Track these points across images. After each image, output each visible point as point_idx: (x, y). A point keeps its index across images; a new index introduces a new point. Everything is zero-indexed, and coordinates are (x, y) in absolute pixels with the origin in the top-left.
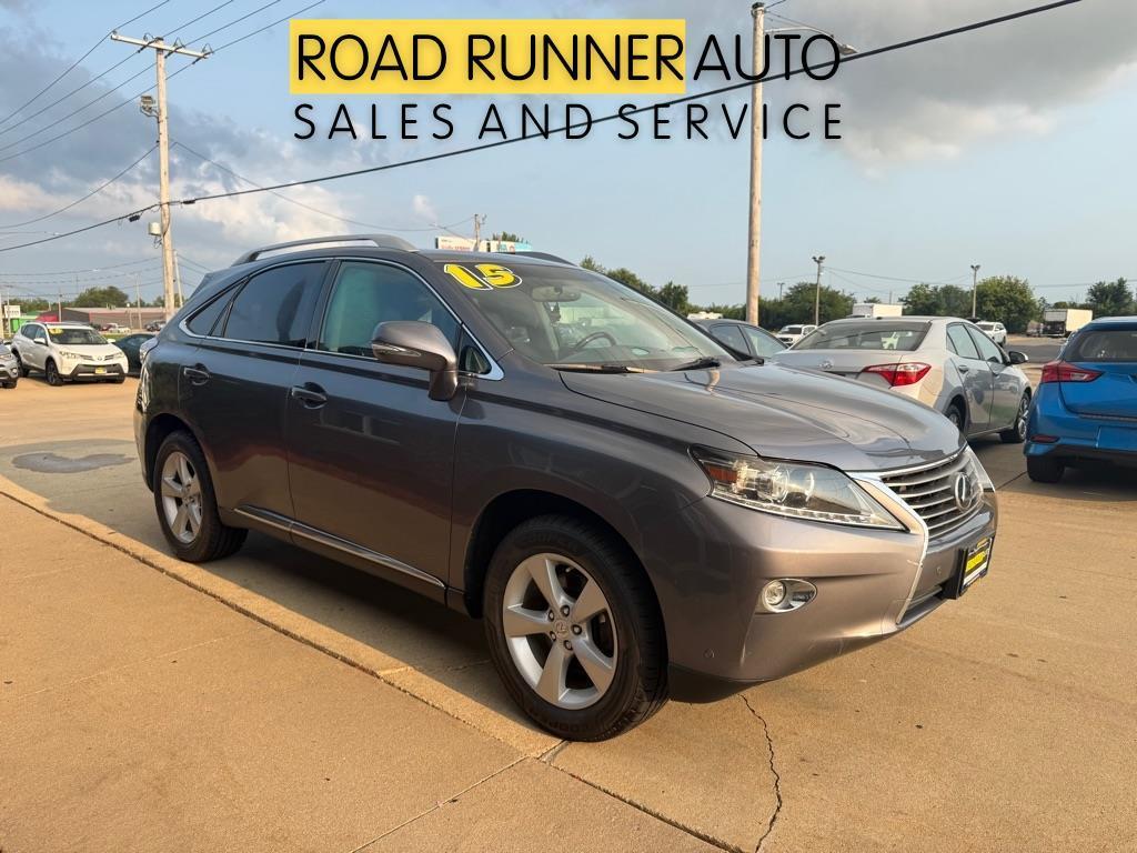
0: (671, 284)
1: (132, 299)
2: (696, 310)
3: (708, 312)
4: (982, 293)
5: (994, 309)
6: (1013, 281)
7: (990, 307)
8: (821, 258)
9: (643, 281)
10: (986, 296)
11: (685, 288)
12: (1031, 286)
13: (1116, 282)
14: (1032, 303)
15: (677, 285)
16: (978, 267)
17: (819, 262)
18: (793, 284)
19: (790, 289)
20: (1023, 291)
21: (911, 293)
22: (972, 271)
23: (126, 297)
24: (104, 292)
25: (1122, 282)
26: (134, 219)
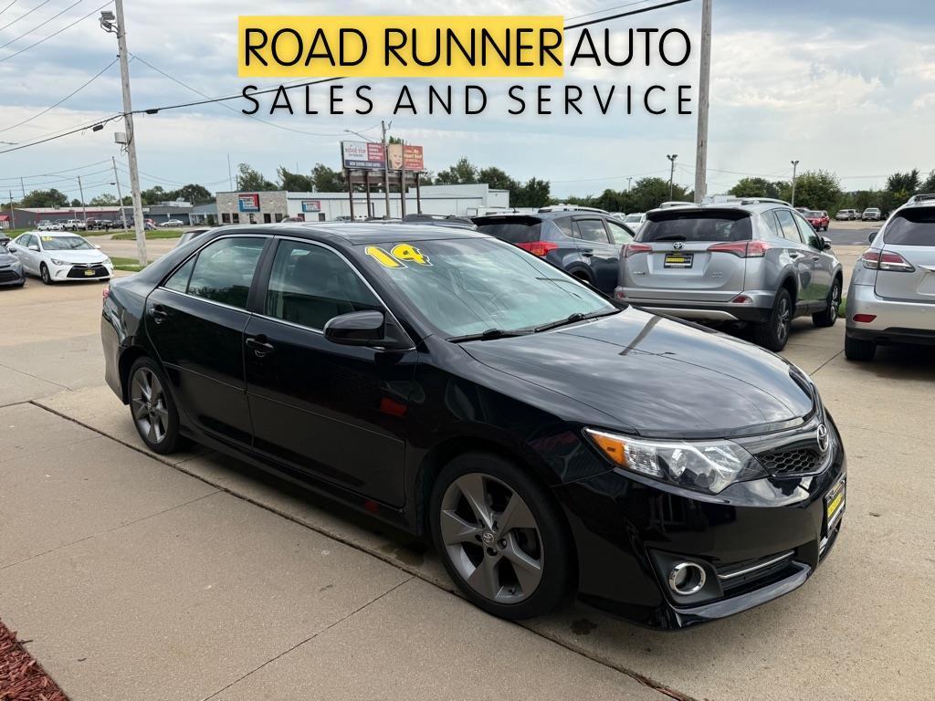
0: (534, 180)
1: (70, 200)
2: (556, 202)
4: (800, 186)
5: (808, 197)
6: (823, 173)
7: (804, 195)
8: (675, 156)
9: (512, 178)
10: (802, 187)
11: (547, 183)
13: (910, 175)
14: (837, 192)
15: (540, 180)
16: (797, 162)
17: (672, 160)
18: (639, 179)
19: (637, 183)
20: (832, 182)
21: (738, 186)
22: (792, 166)
23: (65, 198)
24: (48, 194)
25: (915, 173)
26: (98, 128)
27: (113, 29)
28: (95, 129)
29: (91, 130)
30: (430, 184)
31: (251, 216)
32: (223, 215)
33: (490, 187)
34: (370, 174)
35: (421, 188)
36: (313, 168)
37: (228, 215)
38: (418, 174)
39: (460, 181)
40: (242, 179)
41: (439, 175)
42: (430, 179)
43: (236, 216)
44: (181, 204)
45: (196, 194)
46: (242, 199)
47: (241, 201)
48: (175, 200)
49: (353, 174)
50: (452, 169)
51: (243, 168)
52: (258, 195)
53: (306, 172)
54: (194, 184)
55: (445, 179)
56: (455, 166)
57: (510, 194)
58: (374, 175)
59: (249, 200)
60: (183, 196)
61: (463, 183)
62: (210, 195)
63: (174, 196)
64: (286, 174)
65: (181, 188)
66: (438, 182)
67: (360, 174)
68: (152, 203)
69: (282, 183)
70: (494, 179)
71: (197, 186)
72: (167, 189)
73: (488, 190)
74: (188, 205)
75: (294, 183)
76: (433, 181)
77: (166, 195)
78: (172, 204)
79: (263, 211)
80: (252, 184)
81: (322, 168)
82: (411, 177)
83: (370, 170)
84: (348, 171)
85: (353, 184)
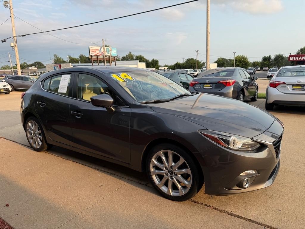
0: (154, 59)
2: (161, 67)
3: (164, 67)
4: (236, 60)
5: (239, 64)
6: (243, 56)
7: (238, 63)
9: (146, 58)
10: (237, 60)
11: (158, 60)
12: (248, 57)
13: (269, 56)
14: (248, 62)
15: (155, 59)
16: (235, 53)
17: (197, 52)
18: (186, 58)
19: (186, 60)
20: (246, 59)
21: (218, 60)
22: (234, 54)
25: (270, 56)
26: (4, 41)
27: (8, 7)
29: (1, 42)
30: (120, 61)
34: (99, 57)
35: (116, 62)
36: (79, 55)
38: (115, 57)
39: (129, 59)
40: (55, 59)
41: (122, 57)
42: (119, 59)
44: (33, 68)
45: (38, 65)
46: (55, 66)
47: (55, 67)
48: (31, 67)
49: (93, 57)
50: (126, 55)
51: (55, 56)
52: (60, 65)
53: (77, 57)
54: (38, 61)
55: (124, 59)
56: (128, 55)
57: (146, 64)
58: (100, 58)
59: (57, 66)
60: (34, 66)
61: (130, 60)
62: (43, 65)
63: (31, 66)
64: (70, 57)
65: (33, 63)
66: (122, 60)
67: (95, 57)
68: (23, 68)
69: (69, 61)
70: (141, 59)
72: (28, 63)
73: (138, 62)
74: (36, 68)
75: (73, 61)
76: (120, 59)
77: (28, 65)
78: (30, 68)
80: (58, 61)
81: (82, 55)
82: (113, 58)
83: (99, 56)
84: (92, 56)
85: (93, 61)
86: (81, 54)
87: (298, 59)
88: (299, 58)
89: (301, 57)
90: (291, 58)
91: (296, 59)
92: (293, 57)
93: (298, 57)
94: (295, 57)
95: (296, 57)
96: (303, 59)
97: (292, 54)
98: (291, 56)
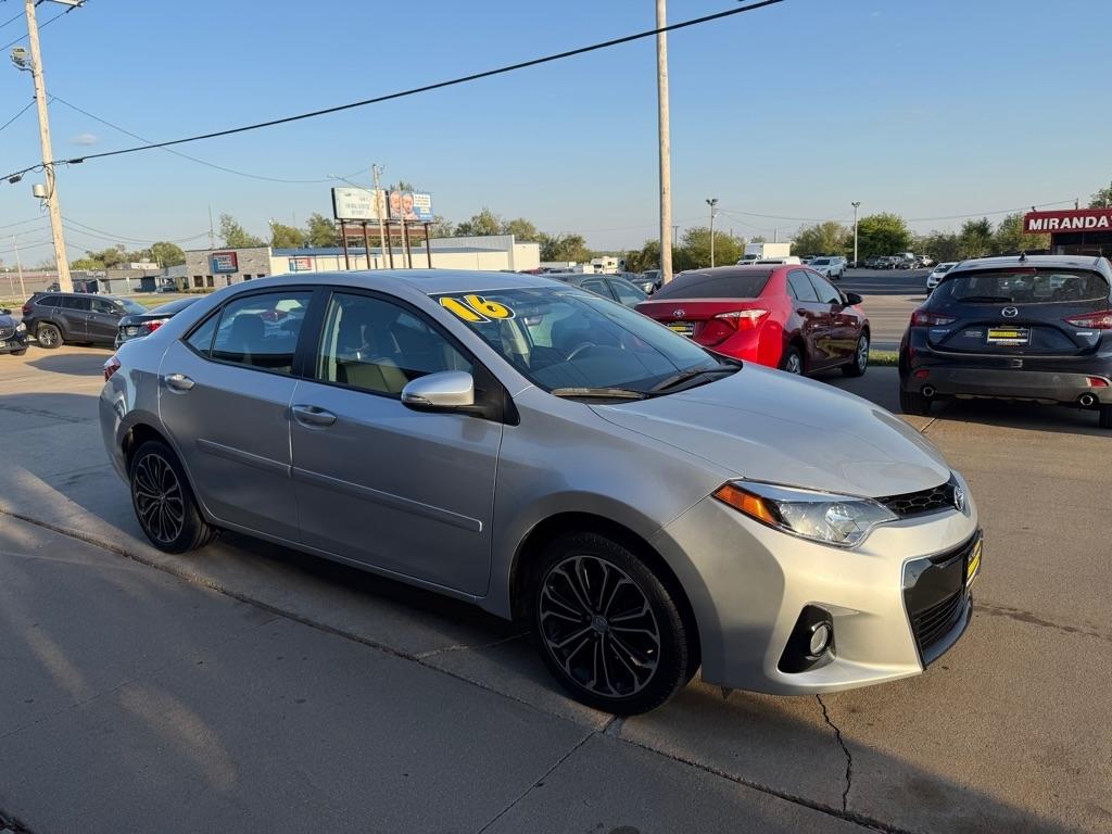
4: (862, 230)
6: (888, 216)
11: (580, 236)
12: (904, 220)
14: (904, 235)
22: (853, 208)
25: (985, 222)
26: (15, 180)
27: (26, 66)
28: (12, 181)
29: (7, 182)
30: (449, 236)
31: (229, 277)
32: (196, 278)
33: (516, 240)
34: (369, 226)
35: (431, 241)
36: (309, 219)
37: (201, 277)
38: (426, 225)
39: (483, 232)
41: (460, 225)
42: (448, 231)
43: (210, 278)
44: (145, 265)
45: (170, 256)
46: (216, 258)
47: (215, 261)
48: (137, 261)
49: (347, 226)
50: (474, 219)
51: (226, 220)
52: (235, 254)
53: (303, 227)
54: (165, 242)
55: (464, 230)
56: (477, 216)
57: (540, 247)
58: (374, 227)
59: (224, 259)
60: (148, 256)
61: (486, 234)
62: (181, 254)
63: (136, 258)
64: (276, 227)
65: (148, 246)
66: (458, 234)
67: (357, 225)
69: (271, 239)
71: (168, 244)
72: (130, 250)
73: (514, 241)
74: (153, 266)
75: (286, 241)
77: (129, 256)
78: (134, 265)
79: (243, 270)
80: (239, 240)
81: (320, 219)
82: (419, 228)
83: (369, 221)
84: (343, 222)
85: (349, 238)
86: (314, 214)
87: (1057, 227)
88: (1060, 224)
89: (1067, 220)
90: (1032, 222)
91: (1051, 227)
92: (1040, 221)
93: (1057, 221)
94: (1046, 220)
95: (1051, 220)
96: (1074, 227)
97: (1038, 210)
98: (1035, 215)
